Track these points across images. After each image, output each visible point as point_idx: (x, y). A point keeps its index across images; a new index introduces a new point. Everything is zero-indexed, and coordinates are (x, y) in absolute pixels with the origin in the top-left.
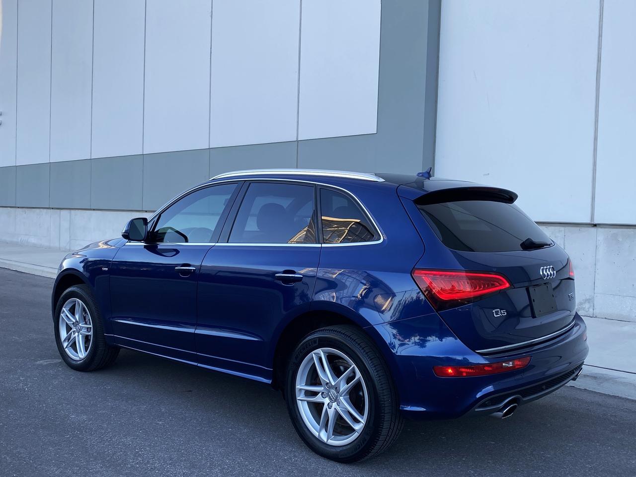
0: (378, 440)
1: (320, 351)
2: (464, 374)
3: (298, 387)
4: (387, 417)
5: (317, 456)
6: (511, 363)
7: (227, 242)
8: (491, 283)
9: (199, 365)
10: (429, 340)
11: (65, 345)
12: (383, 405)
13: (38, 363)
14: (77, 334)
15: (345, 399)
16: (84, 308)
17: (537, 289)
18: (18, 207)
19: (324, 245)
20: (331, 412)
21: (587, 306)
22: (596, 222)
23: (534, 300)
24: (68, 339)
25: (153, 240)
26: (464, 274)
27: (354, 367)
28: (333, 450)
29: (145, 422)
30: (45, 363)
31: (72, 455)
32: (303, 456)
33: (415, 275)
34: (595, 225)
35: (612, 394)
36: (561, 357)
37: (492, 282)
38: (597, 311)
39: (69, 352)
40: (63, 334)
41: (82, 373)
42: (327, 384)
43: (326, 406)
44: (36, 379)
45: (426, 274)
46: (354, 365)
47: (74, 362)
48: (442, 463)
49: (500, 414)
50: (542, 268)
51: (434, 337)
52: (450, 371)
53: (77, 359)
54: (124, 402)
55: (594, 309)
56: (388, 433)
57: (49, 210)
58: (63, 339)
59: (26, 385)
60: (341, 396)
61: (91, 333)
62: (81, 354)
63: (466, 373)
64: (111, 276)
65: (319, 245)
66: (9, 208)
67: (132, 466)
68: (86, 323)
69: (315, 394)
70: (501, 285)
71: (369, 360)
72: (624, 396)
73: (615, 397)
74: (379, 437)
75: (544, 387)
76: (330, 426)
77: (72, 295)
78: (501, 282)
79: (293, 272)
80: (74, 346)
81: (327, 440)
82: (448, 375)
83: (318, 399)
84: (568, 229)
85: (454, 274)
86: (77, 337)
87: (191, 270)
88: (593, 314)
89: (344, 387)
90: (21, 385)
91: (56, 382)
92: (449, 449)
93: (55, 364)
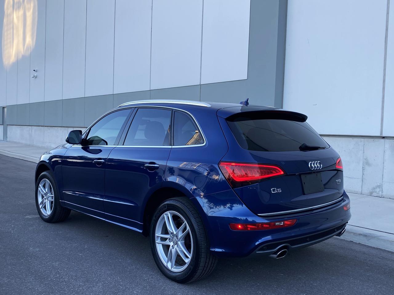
0: (198, 269)
1: (168, 213)
2: (249, 229)
3: (156, 235)
4: (203, 255)
5: (166, 278)
6: (282, 223)
7: (123, 145)
8: (270, 171)
9: (106, 220)
10: (234, 206)
11: (41, 206)
12: (201, 247)
13: (27, 217)
14: (46, 200)
15: (181, 243)
16: (50, 185)
17: (308, 176)
18: (46, 126)
19: (173, 147)
20: (173, 251)
21: (378, 190)
22: (384, 135)
23: (304, 183)
24: (42, 203)
25: (86, 144)
26: (257, 166)
27: (186, 223)
28: (174, 275)
29: (72, 254)
30: (30, 217)
31: (20, 271)
32: (157, 278)
33: (220, 166)
34: (384, 138)
35: (376, 247)
36: (328, 219)
37: (272, 171)
38: (384, 194)
39: (42, 211)
40: (40, 200)
41: (49, 224)
42: (172, 233)
43: (171, 247)
44: (21, 226)
45: (227, 165)
46: (186, 222)
47: (45, 217)
48: (243, 286)
49: (275, 256)
50: (310, 162)
51: (236, 205)
52: (240, 227)
53: (46, 215)
54: (65, 241)
55: (382, 192)
56: (205, 265)
57: (62, 128)
58: (39, 203)
59: (13, 229)
60: (179, 241)
61: (53, 200)
62: (48, 212)
63: (250, 228)
64: (63, 166)
65: (170, 147)
66: (41, 127)
67: (51, 279)
68: (52, 194)
69: (165, 239)
70: (277, 172)
71: (194, 219)
72: (383, 249)
73: (377, 249)
74: (199, 268)
75: (308, 239)
76: (173, 259)
77: (44, 176)
78: (277, 171)
79: (154, 163)
80: (45, 207)
81: (171, 268)
82: (238, 229)
83: (167, 242)
84: (366, 140)
85: (244, 165)
86: (46, 202)
87: (102, 162)
88: (382, 196)
89: (180, 235)
90: (11, 229)
91: (30, 229)
92: (252, 277)
93: (36, 218)
